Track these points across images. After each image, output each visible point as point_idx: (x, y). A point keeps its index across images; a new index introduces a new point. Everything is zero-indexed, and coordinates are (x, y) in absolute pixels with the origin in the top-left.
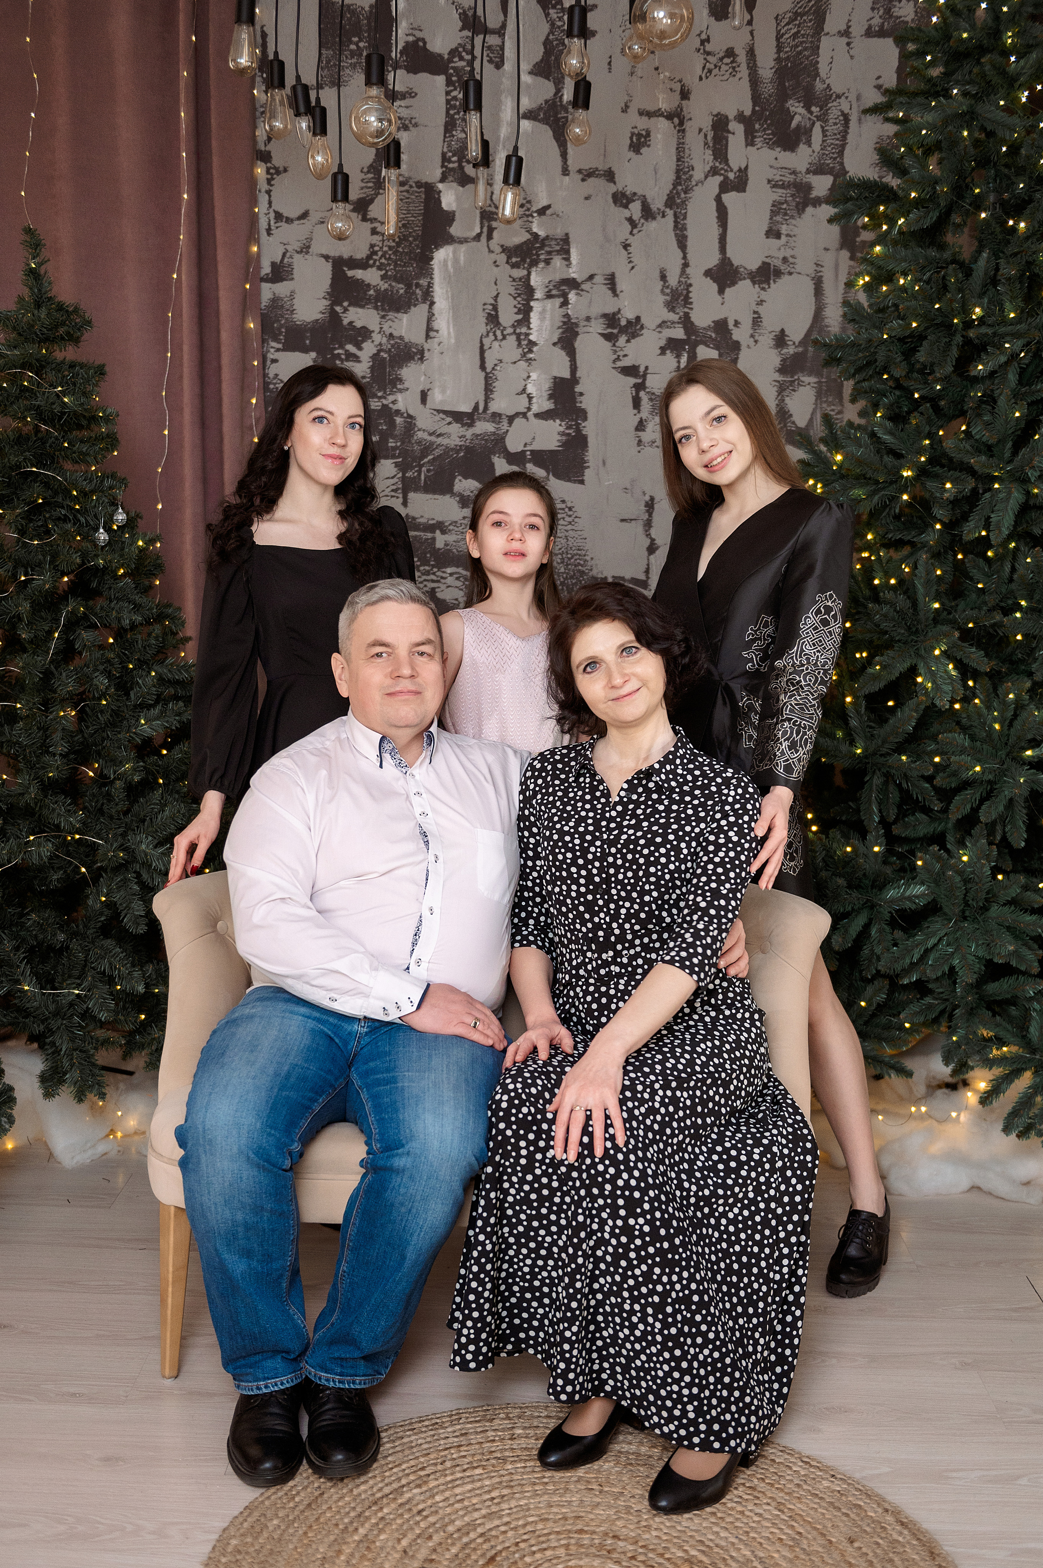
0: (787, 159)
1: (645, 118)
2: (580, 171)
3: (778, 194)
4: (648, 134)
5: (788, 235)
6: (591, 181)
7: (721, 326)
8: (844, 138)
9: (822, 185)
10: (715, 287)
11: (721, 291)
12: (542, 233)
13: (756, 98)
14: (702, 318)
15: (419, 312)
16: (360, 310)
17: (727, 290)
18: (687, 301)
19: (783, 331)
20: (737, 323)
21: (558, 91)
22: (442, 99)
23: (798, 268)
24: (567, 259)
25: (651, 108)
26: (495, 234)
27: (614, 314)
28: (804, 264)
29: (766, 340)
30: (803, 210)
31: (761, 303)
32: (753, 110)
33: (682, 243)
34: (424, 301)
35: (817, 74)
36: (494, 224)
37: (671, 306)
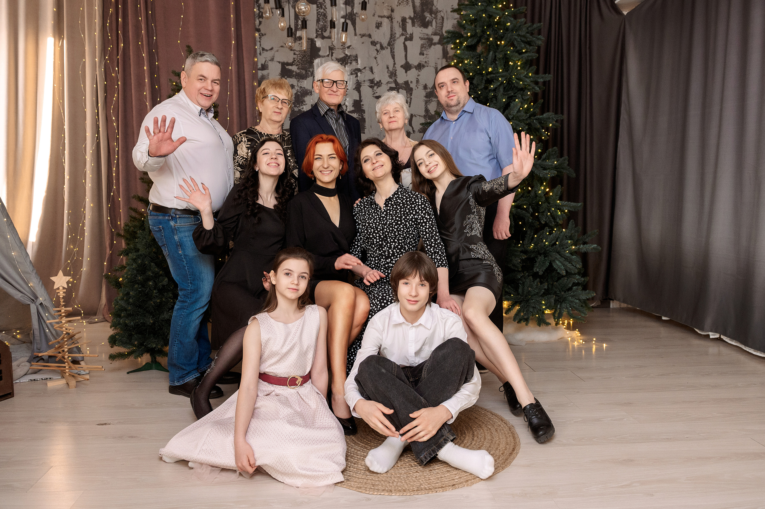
0: (425, 31)
1: (380, 18)
2: (360, 35)
3: (422, 42)
4: (381, 23)
5: (426, 54)
6: (364, 38)
7: (406, 83)
8: (443, 24)
9: (436, 39)
10: (404, 71)
11: (406, 72)
12: (349, 54)
13: (415, 12)
14: (400, 80)
15: (310, 79)
16: (290, 79)
17: (408, 72)
18: (395, 75)
19: (426, 84)
20: (411, 82)
21: (353, 9)
22: (315, 12)
23: (430, 65)
24: (357, 62)
25: (382, 15)
26: (334, 54)
27: (373, 79)
28: (432, 63)
29: (421, 87)
30: (431, 47)
31: (419, 75)
32: (414, 16)
33: (393, 57)
34: (311, 76)
35: (433, 5)
36: (333, 51)
37: (390, 77)
